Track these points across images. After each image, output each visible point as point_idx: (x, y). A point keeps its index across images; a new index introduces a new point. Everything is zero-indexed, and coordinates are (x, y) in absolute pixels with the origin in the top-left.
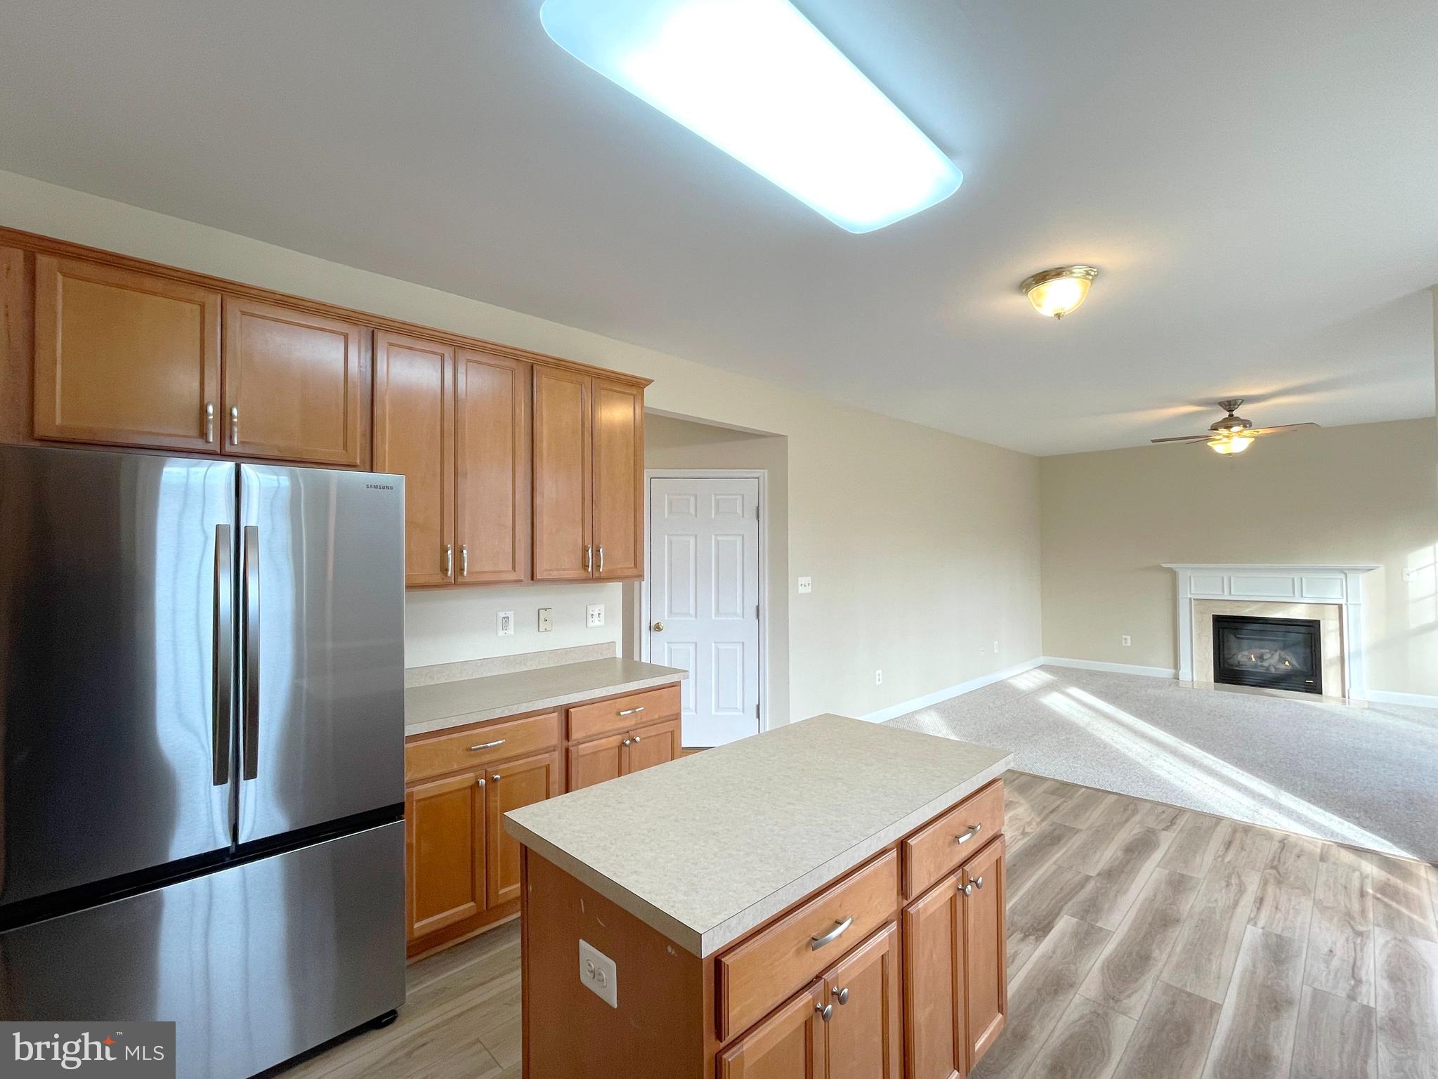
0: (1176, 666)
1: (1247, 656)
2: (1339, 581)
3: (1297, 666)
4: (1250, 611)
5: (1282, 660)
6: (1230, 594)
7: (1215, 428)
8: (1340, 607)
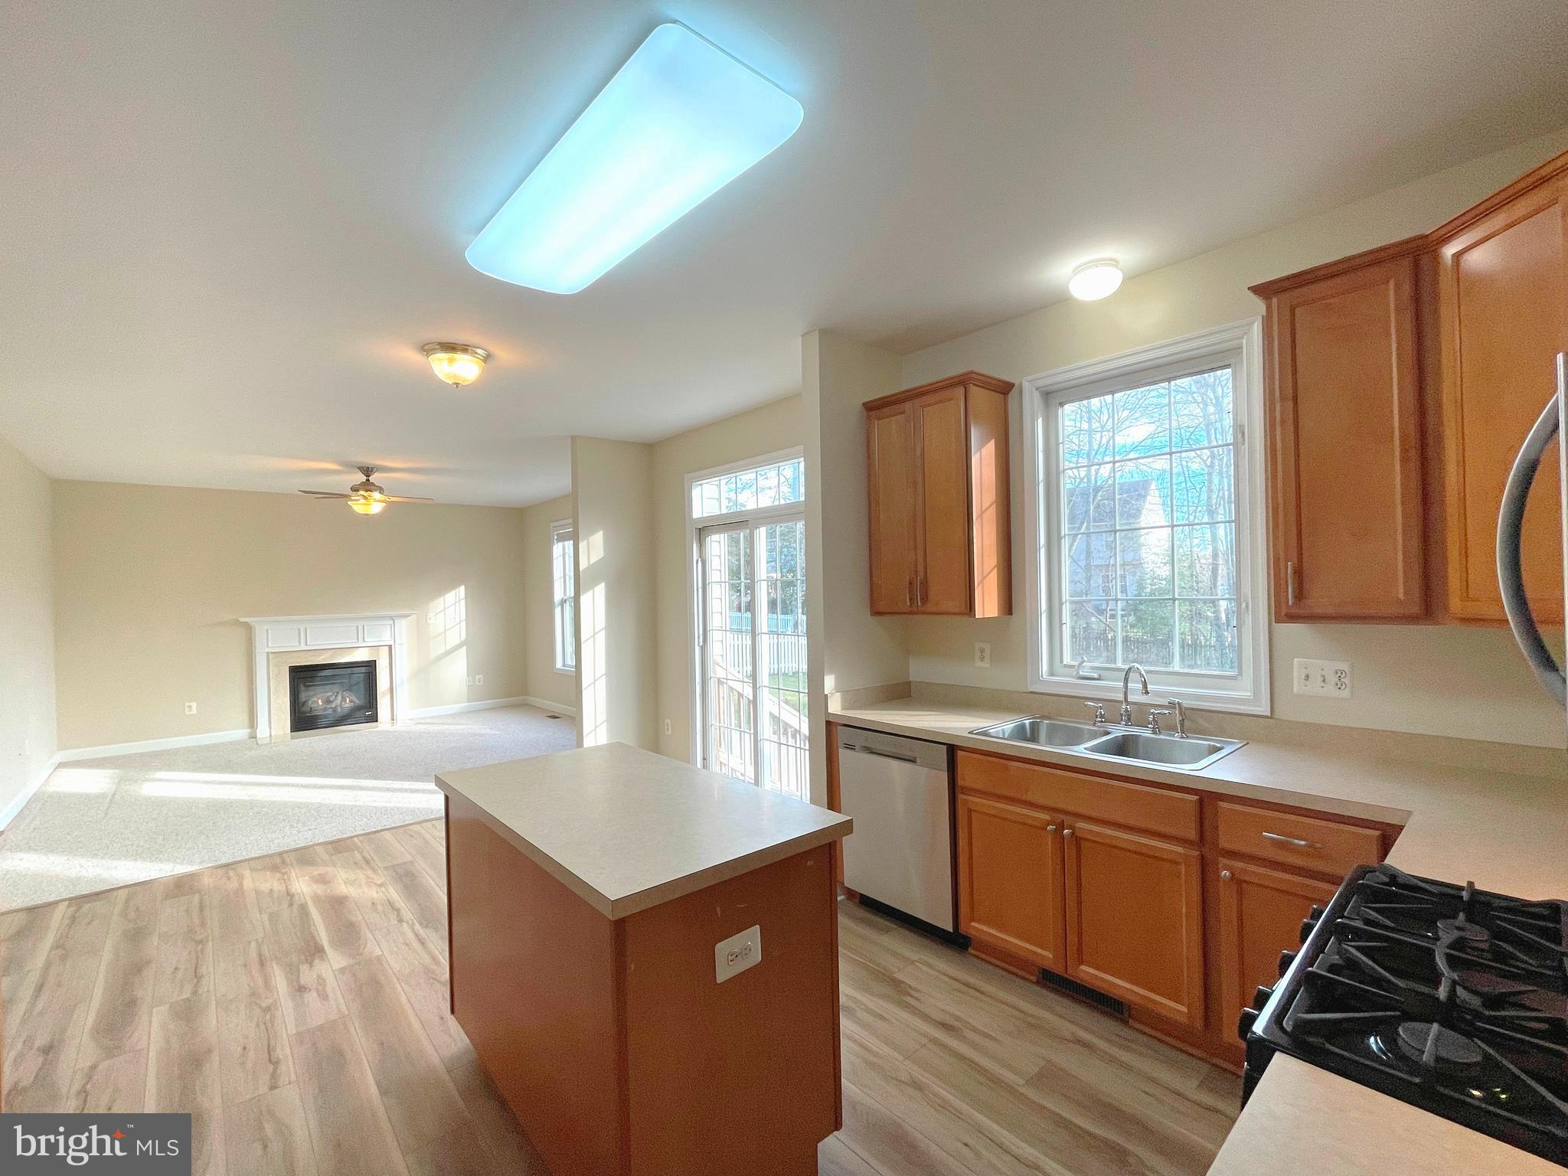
0: (252, 723)
1: (317, 700)
2: (389, 627)
3: (357, 701)
4: (323, 659)
5: (344, 699)
6: (306, 645)
7: (355, 489)
8: (390, 646)
